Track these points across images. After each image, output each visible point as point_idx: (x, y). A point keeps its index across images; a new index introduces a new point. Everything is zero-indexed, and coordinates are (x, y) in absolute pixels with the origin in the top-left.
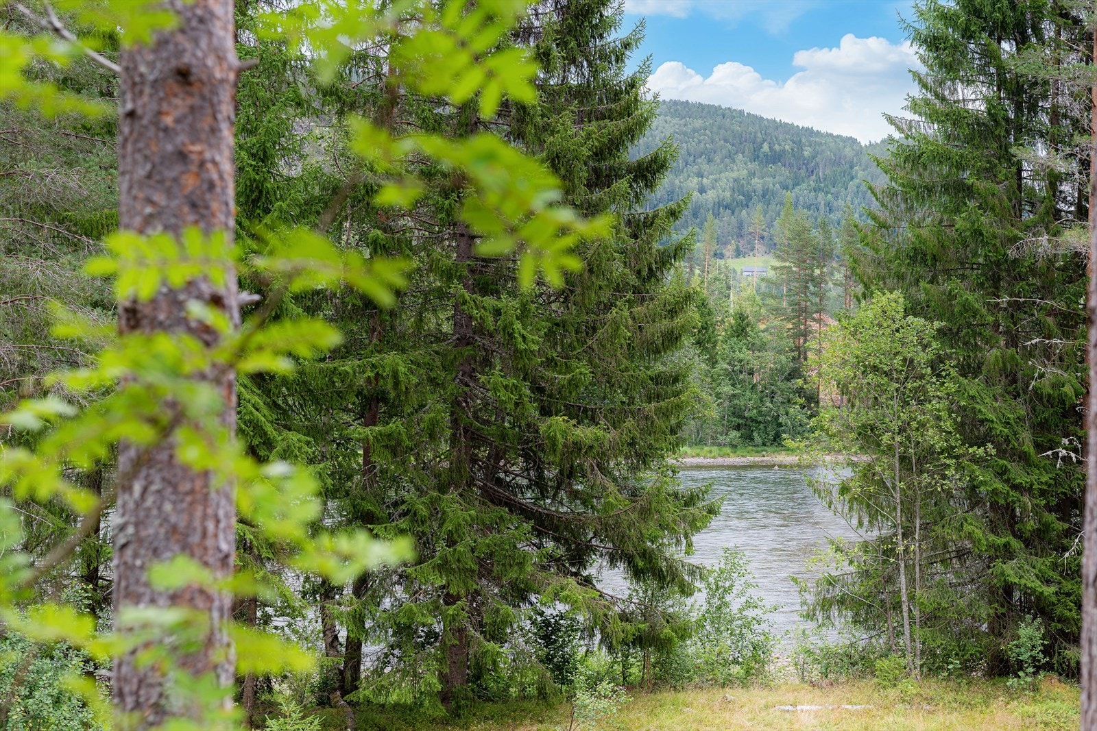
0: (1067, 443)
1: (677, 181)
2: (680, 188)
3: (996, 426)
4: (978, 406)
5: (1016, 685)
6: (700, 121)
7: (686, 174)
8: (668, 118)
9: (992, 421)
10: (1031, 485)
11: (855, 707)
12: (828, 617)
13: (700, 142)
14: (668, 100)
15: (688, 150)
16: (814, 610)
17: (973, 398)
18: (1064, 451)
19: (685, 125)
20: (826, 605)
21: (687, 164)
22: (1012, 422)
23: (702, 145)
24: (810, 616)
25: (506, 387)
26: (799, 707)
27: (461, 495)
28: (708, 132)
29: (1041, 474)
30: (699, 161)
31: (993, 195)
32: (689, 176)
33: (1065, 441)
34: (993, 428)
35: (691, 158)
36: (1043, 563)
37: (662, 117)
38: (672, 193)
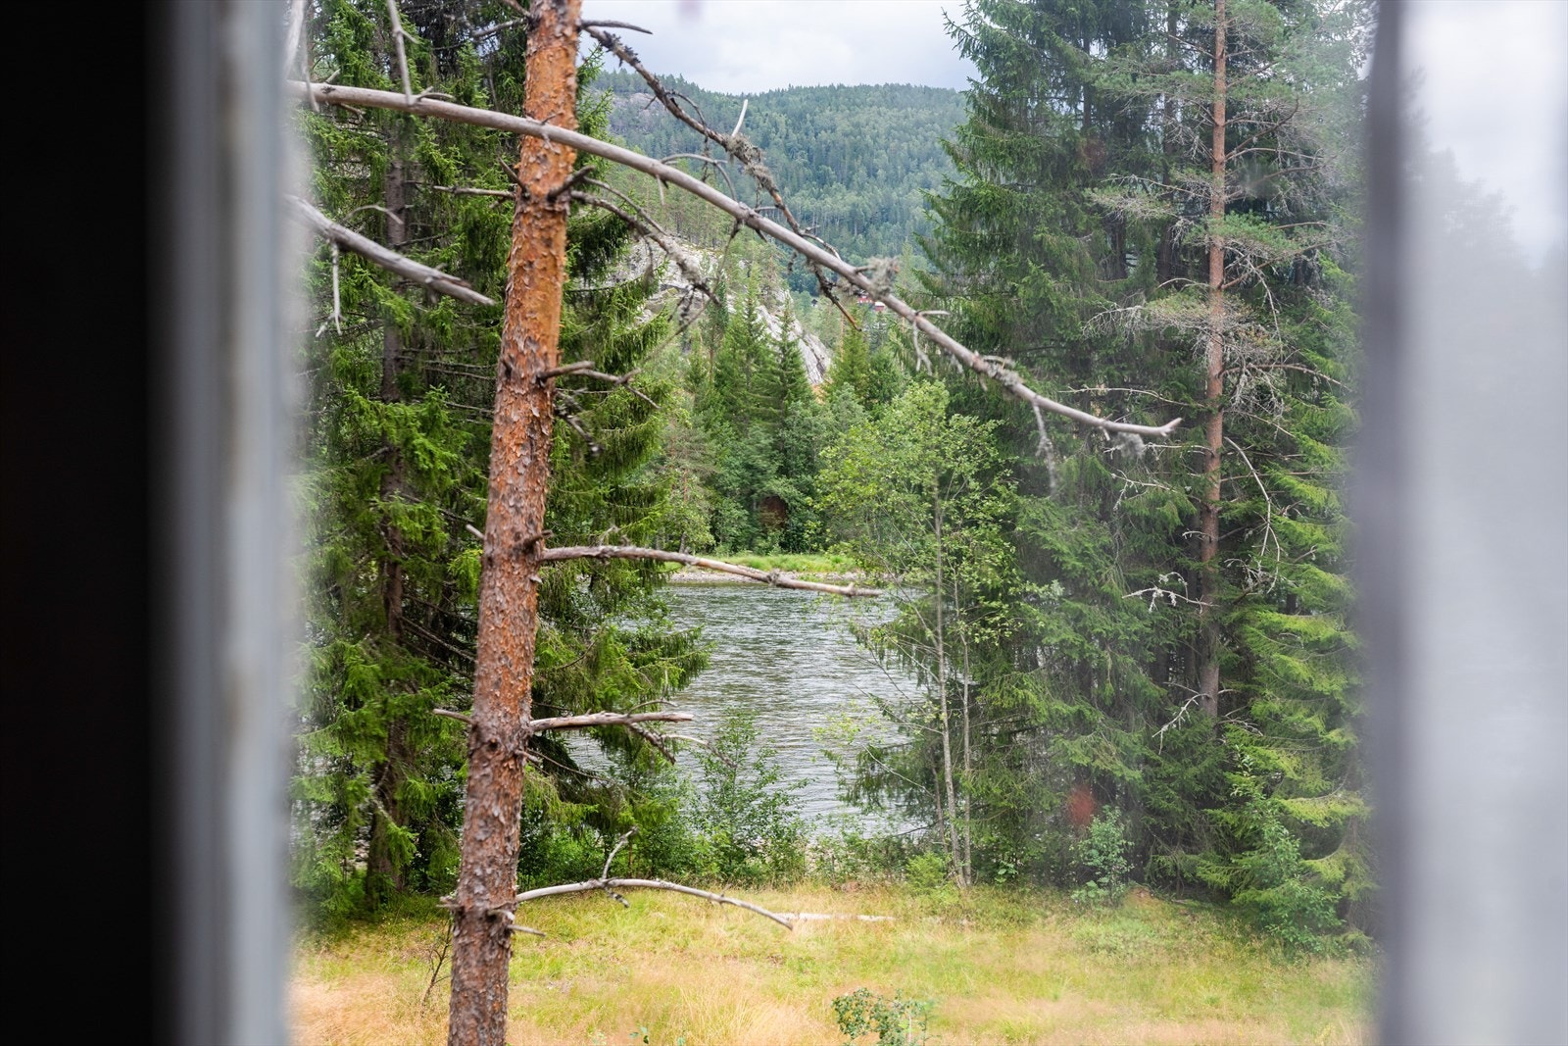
0: (1166, 580)
1: (894, 195)
2: (898, 203)
3: (1066, 559)
4: (1040, 533)
5: (1083, 898)
6: (928, 112)
7: (906, 185)
8: (883, 109)
9: (1063, 554)
10: (1117, 635)
11: (874, 919)
12: (876, 801)
13: (926, 139)
14: (882, 84)
15: (909, 151)
16: (857, 791)
17: (1036, 522)
18: (1160, 591)
19: (906, 117)
20: (871, 785)
21: (908, 170)
22: (1091, 552)
23: (929, 144)
24: (852, 799)
25: (411, 515)
26: (803, 915)
27: (378, 643)
28: (937, 126)
29: (1130, 621)
30: (925, 165)
31: (1070, 252)
32: (911, 187)
33: (1164, 578)
34: (1064, 562)
35: (915, 162)
36: (1132, 739)
37: (874, 108)
38: (888, 210)
